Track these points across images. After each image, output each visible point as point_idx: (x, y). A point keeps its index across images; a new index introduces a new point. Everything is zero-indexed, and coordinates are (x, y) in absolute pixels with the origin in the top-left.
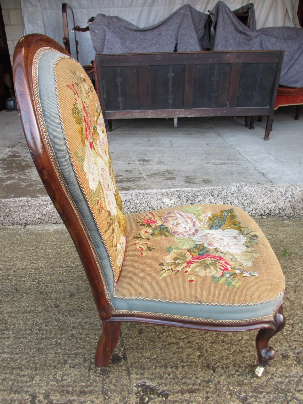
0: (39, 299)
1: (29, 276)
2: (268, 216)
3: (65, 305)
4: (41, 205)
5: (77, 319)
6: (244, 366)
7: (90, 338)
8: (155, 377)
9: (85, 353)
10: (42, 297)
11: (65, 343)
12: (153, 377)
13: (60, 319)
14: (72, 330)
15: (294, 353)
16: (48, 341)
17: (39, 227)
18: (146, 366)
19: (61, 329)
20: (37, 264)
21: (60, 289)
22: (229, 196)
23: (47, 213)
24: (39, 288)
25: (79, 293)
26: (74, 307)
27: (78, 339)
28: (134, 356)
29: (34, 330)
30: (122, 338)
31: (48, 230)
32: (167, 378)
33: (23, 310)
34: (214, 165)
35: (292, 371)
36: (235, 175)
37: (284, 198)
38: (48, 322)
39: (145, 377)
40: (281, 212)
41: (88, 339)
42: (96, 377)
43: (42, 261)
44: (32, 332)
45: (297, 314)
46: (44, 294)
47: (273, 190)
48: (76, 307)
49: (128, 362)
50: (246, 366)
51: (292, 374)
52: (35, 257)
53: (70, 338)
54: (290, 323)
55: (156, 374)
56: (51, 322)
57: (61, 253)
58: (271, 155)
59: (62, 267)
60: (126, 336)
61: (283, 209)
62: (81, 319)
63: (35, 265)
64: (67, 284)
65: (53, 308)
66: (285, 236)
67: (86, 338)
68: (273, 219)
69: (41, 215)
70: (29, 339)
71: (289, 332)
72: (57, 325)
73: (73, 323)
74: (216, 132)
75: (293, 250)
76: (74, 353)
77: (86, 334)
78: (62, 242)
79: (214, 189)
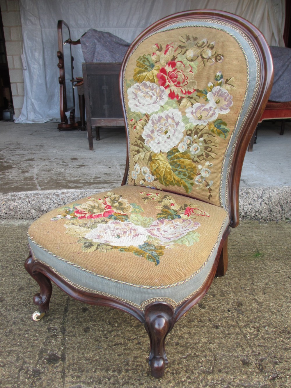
2: (244, 218)
3: (11, 299)
4: (9, 200)
5: (20, 314)
6: (198, 372)
7: (29, 335)
8: (93, 381)
9: (20, 351)
12: (91, 381)
13: (2, 314)
14: (11, 326)
15: (256, 360)
17: (4, 222)
18: (85, 368)
21: (9, 283)
23: (14, 208)
25: (29, 287)
26: (19, 302)
27: (16, 335)
28: (73, 356)
30: (65, 336)
31: (12, 225)
32: (106, 383)
35: (252, 380)
37: (260, 200)
39: (82, 380)
40: (257, 215)
41: (27, 336)
42: (26, 378)
45: (264, 317)
47: (249, 192)
48: (22, 301)
49: (65, 363)
50: (200, 372)
51: (252, 383)
53: (7, 334)
54: (255, 327)
55: (94, 378)
57: (20, 247)
58: (253, 164)
59: (18, 261)
60: (69, 334)
61: (260, 211)
62: (24, 314)
64: (18, 277)
66: (259, 237)
67: (25, 334)
68: (249, 221)
69: (7, 210)
71: (253, 336)
73: (15, 318)
75: (266, 252)
76: (8, 350)
77: (26, 331)
78: (24, 237)
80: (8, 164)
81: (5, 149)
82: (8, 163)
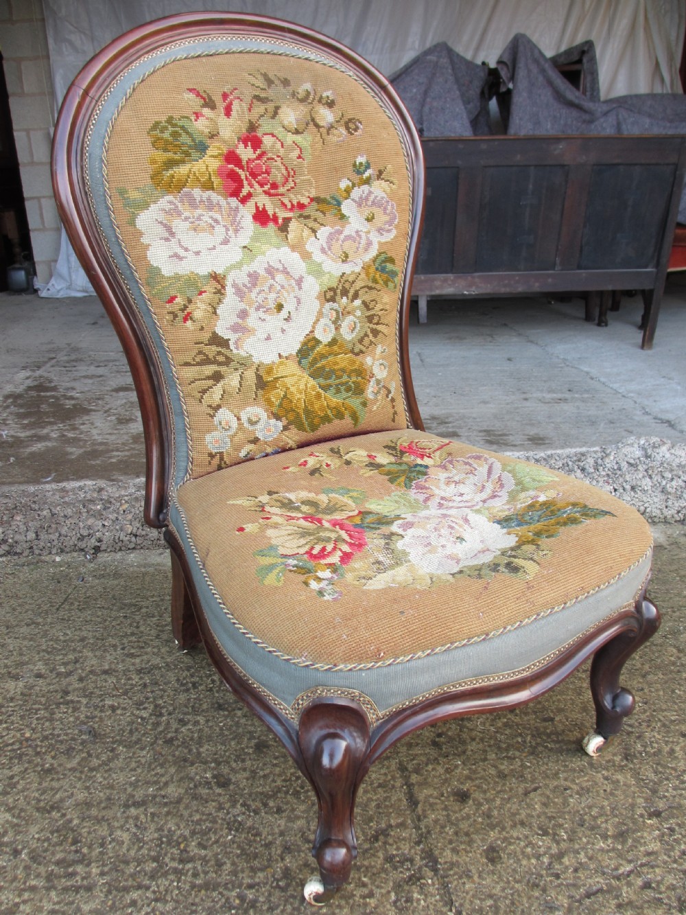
0: (166, 761)
1: (125, 693)
3: (247, 779)
4: (136, 499)
5: (290, 819)
10: (174, 756)
11: (270, 901)
13: (240, 823)
14: (283, 859)
16: (215, 894)
17: (132, 557)
19: (248, 855)
20: (145, 657)
21: (221, 729)
22: (624, 469)
24: (161, 729)
26: (274, 785)
29: (167, 860)
30: (442, 877)
31: (158, 564)
33: (123, 797)
34: (542, 405)
36: (602, 425)
38: (205, 833)
43: (155, 650)
44: (161, 867)
46: (178, 746)
48: (279, 783)
52: (133, 638)
53: (280, 883)
56: (215, 833)
58: (671, 381)
60: (451, 872)
63: (137, 660)
64: (239, 713)
65: (211, 788)
69: (138, 525)
70: (154, 892)
72: (233, 841)
73: (282, 834)
74: (520, 335)
79: (583, 455)
80: (73, 402)
81: (45, 363)
82: (72, 398)
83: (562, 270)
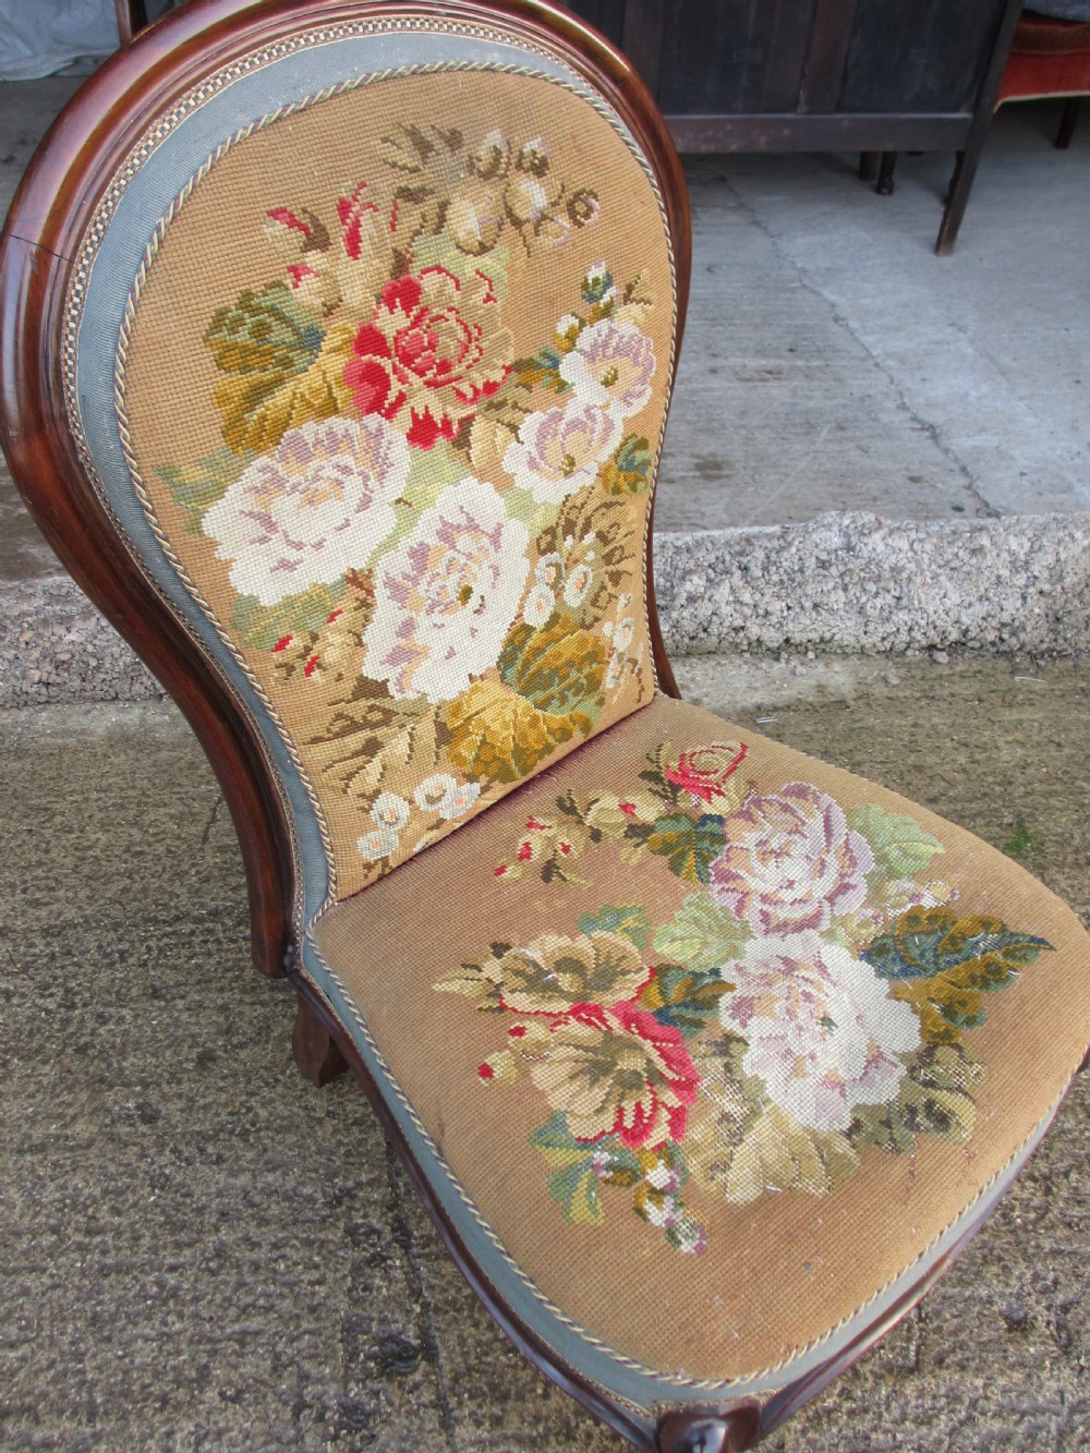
0: (77, 1081)
1: (25, 970)
2: (955, 650)
3: (182, 1111)
4: (45, 623)
5: (233, 1174)
6: (871, 1372)
7: (290, 1263)
8: (548, 1430)
9: (277, 1333)
10: (87, 1073)
11: (195, 1289)
12: (539, 1434)
13: (167, 1178)
14: (217, 1230)
15: (1048, 1308)
16: (127, 1279)
17: (44, 719)
18: (510, 1383)
19: (174, 1224)
20: (54, 907)
21: (154, 1030)
22: (808, 572)
23: (73, 656)
24: (71, 1029)
25: (235, 1047)
26: (217, 1119)
27: (245, 1268)
28: (462, 1341)
29: (70, 1231)
30: (415, 1257)
31: (83, 732)
32: (589, 1436)
33: (17, 1137)
34: (738, 384)
35: (1041, 1386)
36: (825, 432)
37: (1021, 580)
38: (120, 1192)
39: (509, 1432)
40: (1005, 636)
41: (282, 1266)
42: (324, 1439)
43: (71, 894)
44: (62, 1241)
45: (1063, 1132)
46: (95, 1057)
47: (982, 548)
48: (224, 1117)
49: (440, 1367)
50: (876, 1369)
51: (1041, 1399)
52: (39, 872)
53: (211, 1264)
54: (1037, 1174)
55: (547, 1419)
56: (134, 1192)
57: (146, 848)
58: (961, 335)
59: (156, 921)
60: (427, 1251)
61: (1017, 624)
62: (248, 1175)
63: (44, 913)
64: (180, 1004)
65: (132, 1125)
66: (1020, 752)
67: (276, 1261)
68: (976, 666)
69: (49, 668)
70: (52, 1276)
71: (1032, 1216)
72: (156, 1204)
73: (220, 1194)
74: (741, 205)
75: (1051, 825)
76: (234, 1333)
77: (275, 1246)
78: (144, 794)
79: (748, 540)
83: (808, 113)
